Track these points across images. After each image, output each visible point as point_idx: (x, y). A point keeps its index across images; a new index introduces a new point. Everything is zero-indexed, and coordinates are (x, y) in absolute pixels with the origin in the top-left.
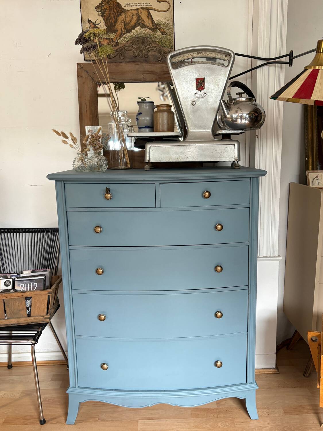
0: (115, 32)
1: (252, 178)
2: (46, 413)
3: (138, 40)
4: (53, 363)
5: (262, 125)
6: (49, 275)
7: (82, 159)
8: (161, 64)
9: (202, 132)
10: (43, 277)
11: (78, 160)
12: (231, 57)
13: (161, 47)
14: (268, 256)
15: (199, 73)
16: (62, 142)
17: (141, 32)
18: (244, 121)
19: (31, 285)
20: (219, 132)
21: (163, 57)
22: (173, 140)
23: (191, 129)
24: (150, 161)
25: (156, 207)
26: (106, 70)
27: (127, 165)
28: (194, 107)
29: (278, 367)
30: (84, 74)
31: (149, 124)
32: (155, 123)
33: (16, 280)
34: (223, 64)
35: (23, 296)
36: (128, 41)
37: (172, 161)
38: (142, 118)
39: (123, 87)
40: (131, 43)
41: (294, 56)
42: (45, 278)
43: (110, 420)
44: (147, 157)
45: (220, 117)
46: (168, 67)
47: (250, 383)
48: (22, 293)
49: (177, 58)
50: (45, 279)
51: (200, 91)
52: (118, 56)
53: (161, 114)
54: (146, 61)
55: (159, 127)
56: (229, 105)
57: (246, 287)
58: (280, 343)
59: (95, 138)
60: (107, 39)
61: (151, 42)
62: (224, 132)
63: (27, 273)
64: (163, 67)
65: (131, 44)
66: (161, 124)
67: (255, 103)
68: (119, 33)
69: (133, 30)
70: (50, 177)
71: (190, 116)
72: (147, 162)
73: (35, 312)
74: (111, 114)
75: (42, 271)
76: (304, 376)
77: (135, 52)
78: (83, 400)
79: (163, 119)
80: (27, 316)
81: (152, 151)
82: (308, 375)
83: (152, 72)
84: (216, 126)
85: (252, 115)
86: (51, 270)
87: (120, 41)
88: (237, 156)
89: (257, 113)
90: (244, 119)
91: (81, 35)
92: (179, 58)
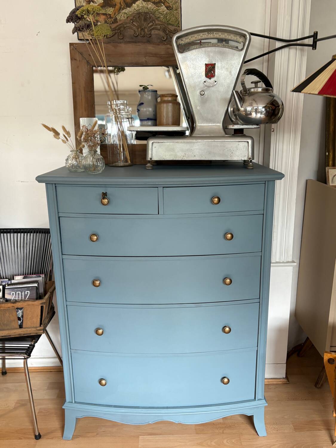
0: (114, 6)
1: (267, 182)
2: (42, 426)
3: (139, 16)
5: (279, 119)
6: (43, 281)
7: (76, 158)
8: (166, 45)
9: (211, 126)
10: (36, 285)
11: (71, 157)
12: (246, 39)
13: (166, 25)
14: (282, 262)
15: (208, 58)
16: (53, 137)
17: (143, 7)
18: (259, 115)
19: (23, 294)
20: (231, 127)
21: (169, 37)
22: (180, 135)
23: (199, 122)
24: (153, 159)
25: (159, 214)
26: (102, 54)
27: (127, 161)
28: (204, 96)
29: (288, 376)
30: (78, 56)
31: (151, 116)
32: (158, 116)
33: (6, 288)
34: (237, 47)
35: (13, 306)
36: (128, 17)
37: (177, 159)
38: (143, 109)
39: (123, 70)
40: (131, 20)
41: (318, 38)
42: (38, 285)
43: (110, 435)
44: (150, 155)
45: (232, 109)
46: (173, 49)
47: (258, 400)
48: (12, 304)
49: (184, 39)
50: (38, 287)
51: (210, 79)
52: (116, 35)
53: (165, 105)
54: (149, 41)
55: (162, 120)
56: (242, 95)
57: (258, 301)
59: (89, 134)
60: (104, 14)
61: (154, 19)
62: (236, 127)
63: (18, 279)
64: (168, 48)
65: (131, 21)
66: (165, 117)
67: (272, 94)
68: (117, 7)
69: (133, 4)
70: (40, 179)
71: (198, 108)
72: (149, 160)
73: (27, 323)
74: (109, 104)
75: (35, 277)
76: (316, 387)
77: (136, 30)
78: (80, 415)
79: (167, 110)
80: (18, 327)
81: (155, 147)
82: (320, 386)
83: (155, 55)
84: (227, 120)
85: (269, 108)
86: (45, 275)
87: (118, 17)
88: (250, 155)
89: (274, 105)
90: (259, 112)
91: (73, 12)
92: (186, 39)
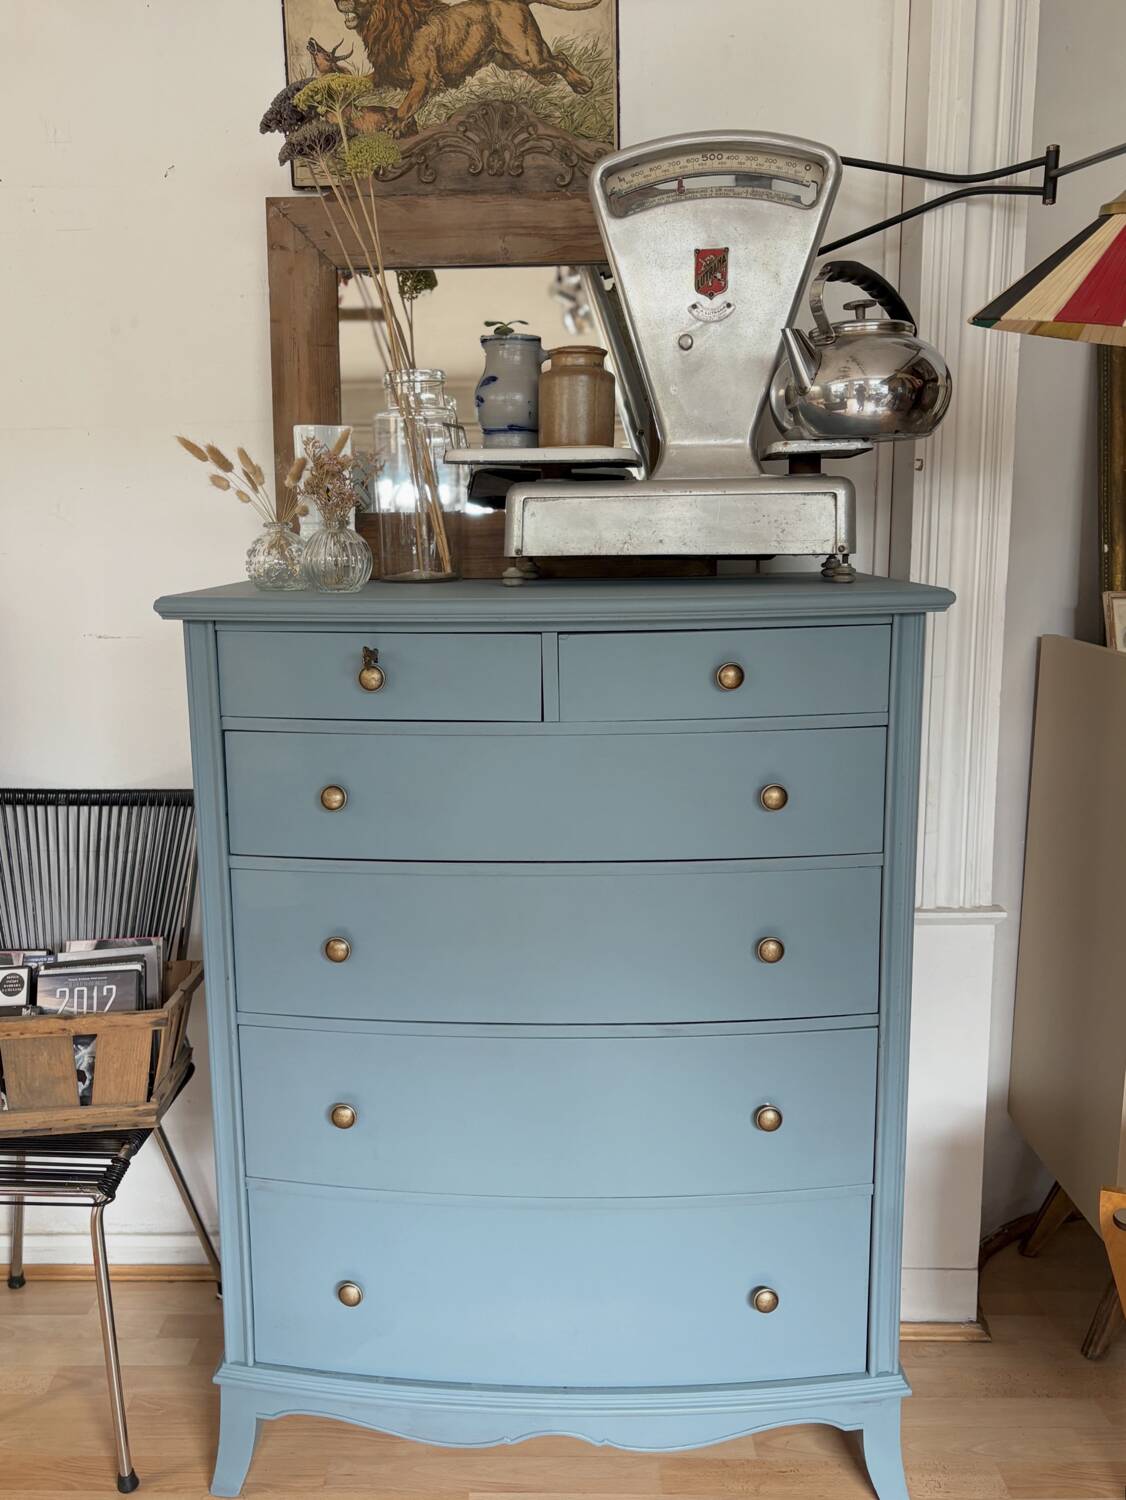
0: (406, 84)
1: (896, 619)
2: (141, 1454)
3: (487, 113)
4: (169, 1275)
5: (937, 420)
6: (158, 958)
7: (279, 545)
8: (569, 198)
9: (714, 446)
10: (138, 967)
11: (266, 545)
12: (825, 172)
13: (570, 139)
14: (956, 907)
15: (706, 231)
16: (210, 483)
17: (497, 85)
18: (870, 408)
19: (95, 994)
20: (779, 447)
21: (578, 174)
22: (611, 474)
23: (674, 435)
24: (525, 554)
25: (543, 720)
26: (369, 223)
27: (439, 567)
28: (688, 355)
29: (988, 1318)
30: (291, 239)
31: (522, 419)
32: (543, 416)
33: (41, 973)
34: (797, 199)
35: (64, 1030)
36: (450, 117)
37: (603, 552)
38: (495, 396)
39: (430, 282)
40: (461, 123)
41: (1061, 165)
42: (144, 967)
43: (368, 1486)
44: (515, 539)
45: (782, 392)
46: (592, 211)
47: (879, 1375)
48: (62, 1022)
49: (627, 176)
50: (143, 974)
51: (711, 296)
52: (414, 172)
53: (565, 381)
54: (515, 190)
55: (557, 428)
56: (816, 346)
58: (996, 1229)
59: (326, 467)
60: (374, 109)
61: (532, 119)
62: (795, 447)
63: (80, 949)
64: (578, 210)
65: (462, 129)
66: (566, 418)
67: (913, 339)
68: (418, 86)
69: (468, 78)
70: (167, 607)
71: (672, 389)
72: (514, 554)
73: (105, 1088)
74: (386, 383)
75: (134, 945)
76: (1086, 1355)
77: (476, 155)
78: (271, 1410)
79: (572, 399)
80: (78, 1102)
81: (533, 514)
82: (1098, 1351)
83: (536, 231)
84: (767, 423)
85: (903, 385)
86: (166, 940)
87: (420, 119)
88: (843, 536)
89: (919, 376)
90: (870, 398)
91: (284, 99)
92: (633, 176)
